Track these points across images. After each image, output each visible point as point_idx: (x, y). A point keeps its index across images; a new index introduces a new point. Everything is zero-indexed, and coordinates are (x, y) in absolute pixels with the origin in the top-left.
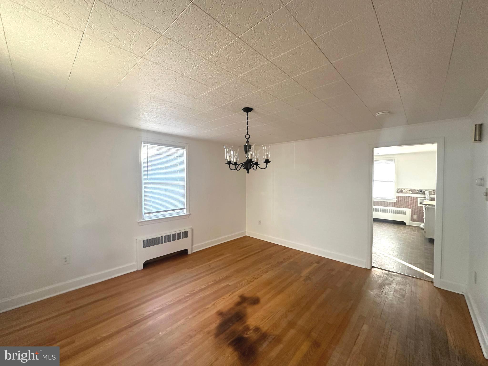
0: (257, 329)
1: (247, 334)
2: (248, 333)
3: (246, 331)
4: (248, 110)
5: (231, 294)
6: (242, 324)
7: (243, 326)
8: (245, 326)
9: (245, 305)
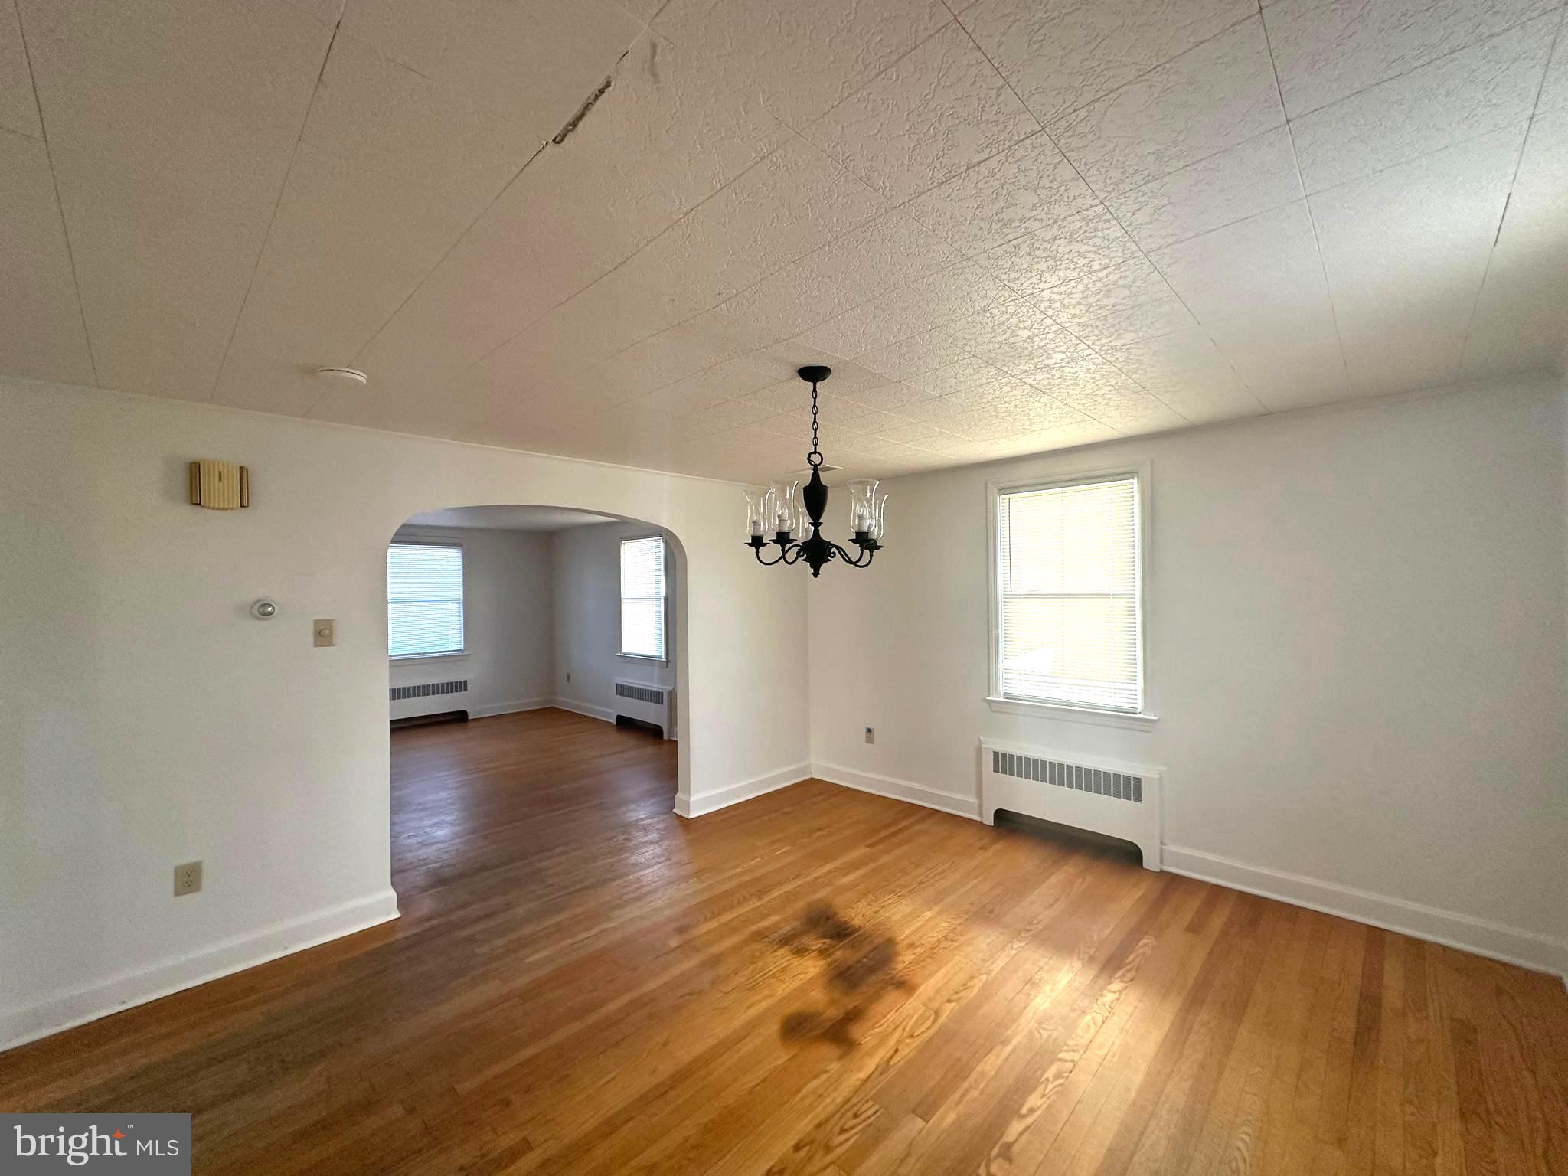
0: (800, 952)
1: (824, 943)
2: (819, 945)
3: (826, 950)
4: (814, 374)
5: (891, 1058)
6: (835, 962)
7: (833, 957)
8: (829, 956)
9: (833, 1013)
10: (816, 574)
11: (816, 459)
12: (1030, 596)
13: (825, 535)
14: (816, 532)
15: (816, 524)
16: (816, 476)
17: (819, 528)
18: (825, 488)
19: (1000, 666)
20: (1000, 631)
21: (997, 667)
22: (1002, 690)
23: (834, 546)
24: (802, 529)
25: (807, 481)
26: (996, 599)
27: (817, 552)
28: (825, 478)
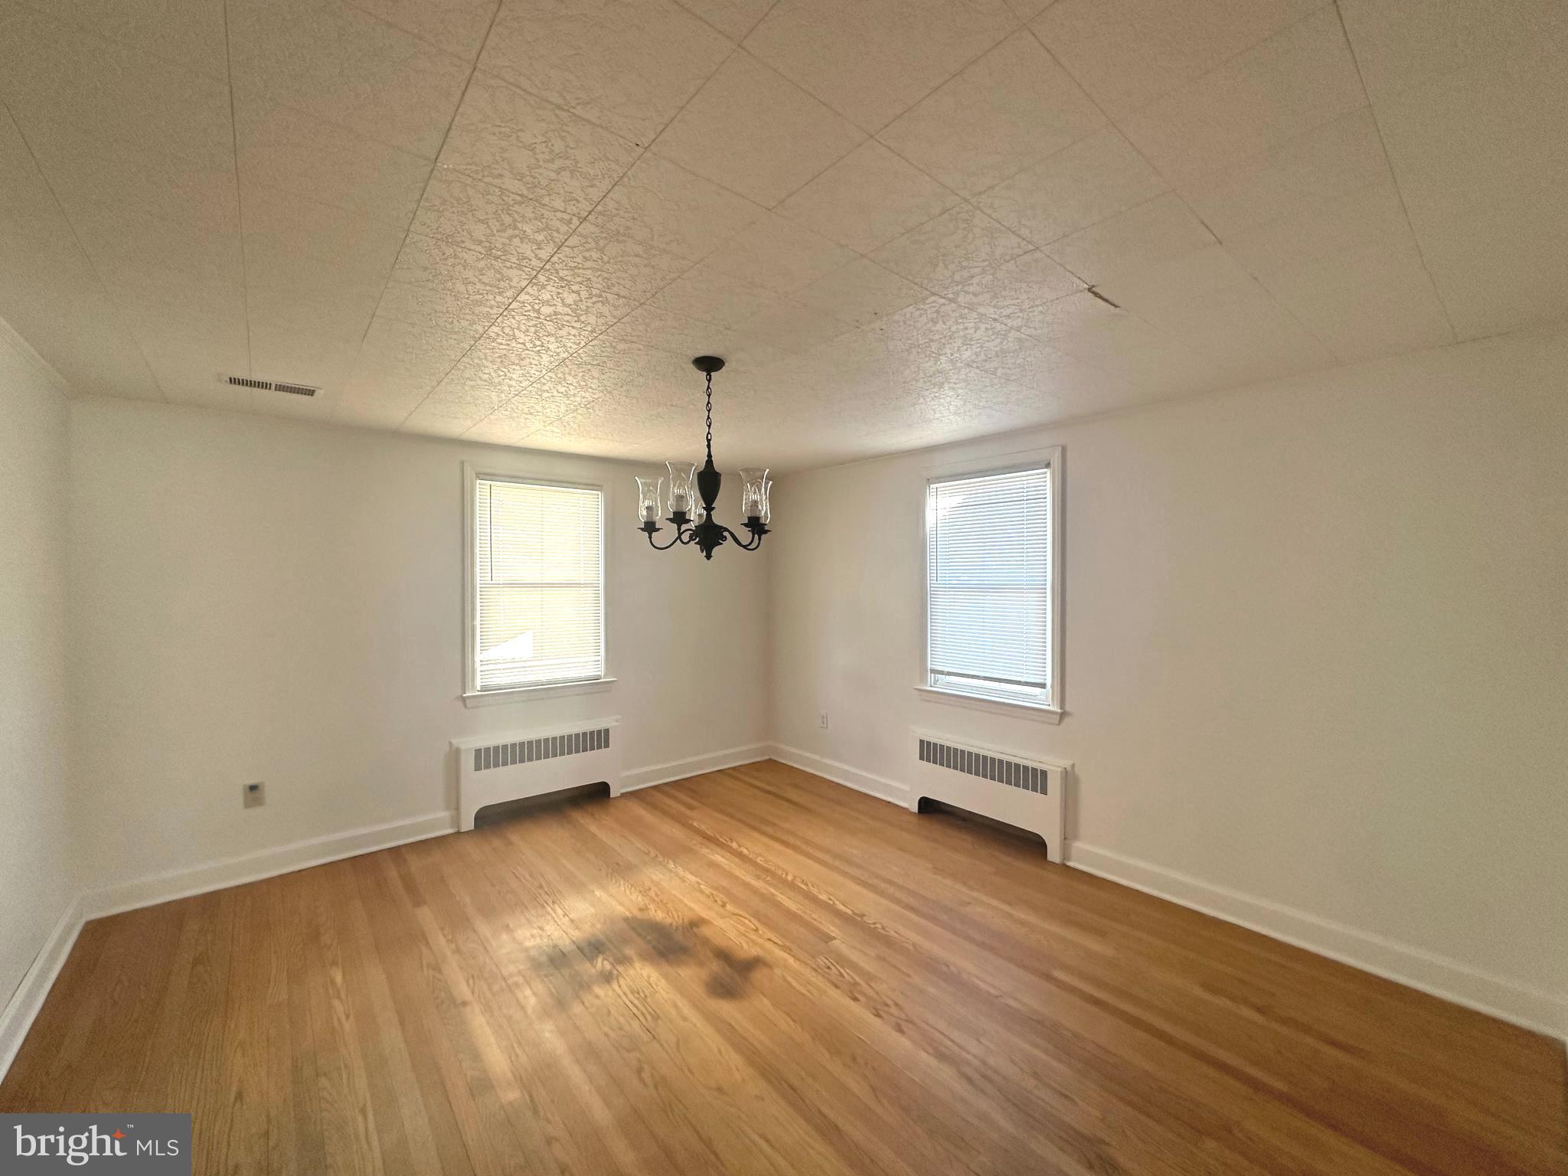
4: (709, 364)
10: (709, 557)
12: (512, 585)
13: (718, 519)
14: (709, 516)
15: (709, 508)
16: (710, 462)
17: (712, 513)
18: (718, 477)
19: (478, 657)
20: (477, 622)
21: (473, 662)
22: (478, 684)
23: (726, 530)
24: (695, 511)
25: (702, 466)
26: (473, 588)
27: (709, 536)
28: (717, 465)
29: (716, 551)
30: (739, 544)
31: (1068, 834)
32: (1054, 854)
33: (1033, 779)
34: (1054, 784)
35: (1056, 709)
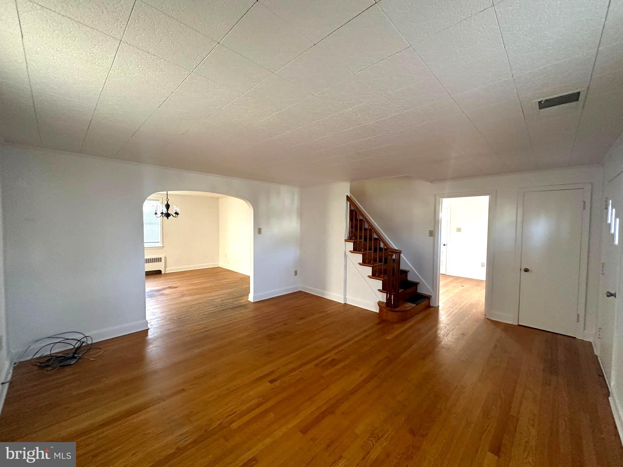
10: (168, 219)
11: (167, 200)
13: (169, 212)
14: (168, 212)
15: (168, 211)
16: (167, 203)
18: (169, 205)
23: (171, 214)
24: (165, 211)
25: (166, 203)
27: (168, 215)
28: (169, 203)
29: (169, 218)
30: (174, 217)
31: (166, 267)
32: (163, 272)
33: (159, 260)
34: (163, 260)
35: (162, 246)
